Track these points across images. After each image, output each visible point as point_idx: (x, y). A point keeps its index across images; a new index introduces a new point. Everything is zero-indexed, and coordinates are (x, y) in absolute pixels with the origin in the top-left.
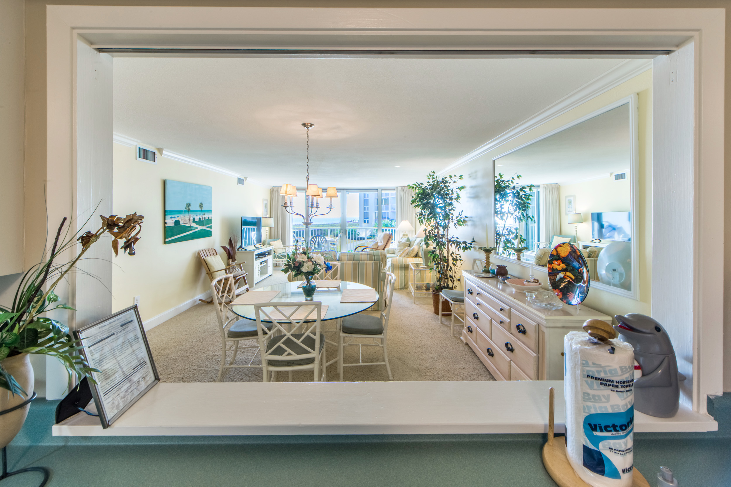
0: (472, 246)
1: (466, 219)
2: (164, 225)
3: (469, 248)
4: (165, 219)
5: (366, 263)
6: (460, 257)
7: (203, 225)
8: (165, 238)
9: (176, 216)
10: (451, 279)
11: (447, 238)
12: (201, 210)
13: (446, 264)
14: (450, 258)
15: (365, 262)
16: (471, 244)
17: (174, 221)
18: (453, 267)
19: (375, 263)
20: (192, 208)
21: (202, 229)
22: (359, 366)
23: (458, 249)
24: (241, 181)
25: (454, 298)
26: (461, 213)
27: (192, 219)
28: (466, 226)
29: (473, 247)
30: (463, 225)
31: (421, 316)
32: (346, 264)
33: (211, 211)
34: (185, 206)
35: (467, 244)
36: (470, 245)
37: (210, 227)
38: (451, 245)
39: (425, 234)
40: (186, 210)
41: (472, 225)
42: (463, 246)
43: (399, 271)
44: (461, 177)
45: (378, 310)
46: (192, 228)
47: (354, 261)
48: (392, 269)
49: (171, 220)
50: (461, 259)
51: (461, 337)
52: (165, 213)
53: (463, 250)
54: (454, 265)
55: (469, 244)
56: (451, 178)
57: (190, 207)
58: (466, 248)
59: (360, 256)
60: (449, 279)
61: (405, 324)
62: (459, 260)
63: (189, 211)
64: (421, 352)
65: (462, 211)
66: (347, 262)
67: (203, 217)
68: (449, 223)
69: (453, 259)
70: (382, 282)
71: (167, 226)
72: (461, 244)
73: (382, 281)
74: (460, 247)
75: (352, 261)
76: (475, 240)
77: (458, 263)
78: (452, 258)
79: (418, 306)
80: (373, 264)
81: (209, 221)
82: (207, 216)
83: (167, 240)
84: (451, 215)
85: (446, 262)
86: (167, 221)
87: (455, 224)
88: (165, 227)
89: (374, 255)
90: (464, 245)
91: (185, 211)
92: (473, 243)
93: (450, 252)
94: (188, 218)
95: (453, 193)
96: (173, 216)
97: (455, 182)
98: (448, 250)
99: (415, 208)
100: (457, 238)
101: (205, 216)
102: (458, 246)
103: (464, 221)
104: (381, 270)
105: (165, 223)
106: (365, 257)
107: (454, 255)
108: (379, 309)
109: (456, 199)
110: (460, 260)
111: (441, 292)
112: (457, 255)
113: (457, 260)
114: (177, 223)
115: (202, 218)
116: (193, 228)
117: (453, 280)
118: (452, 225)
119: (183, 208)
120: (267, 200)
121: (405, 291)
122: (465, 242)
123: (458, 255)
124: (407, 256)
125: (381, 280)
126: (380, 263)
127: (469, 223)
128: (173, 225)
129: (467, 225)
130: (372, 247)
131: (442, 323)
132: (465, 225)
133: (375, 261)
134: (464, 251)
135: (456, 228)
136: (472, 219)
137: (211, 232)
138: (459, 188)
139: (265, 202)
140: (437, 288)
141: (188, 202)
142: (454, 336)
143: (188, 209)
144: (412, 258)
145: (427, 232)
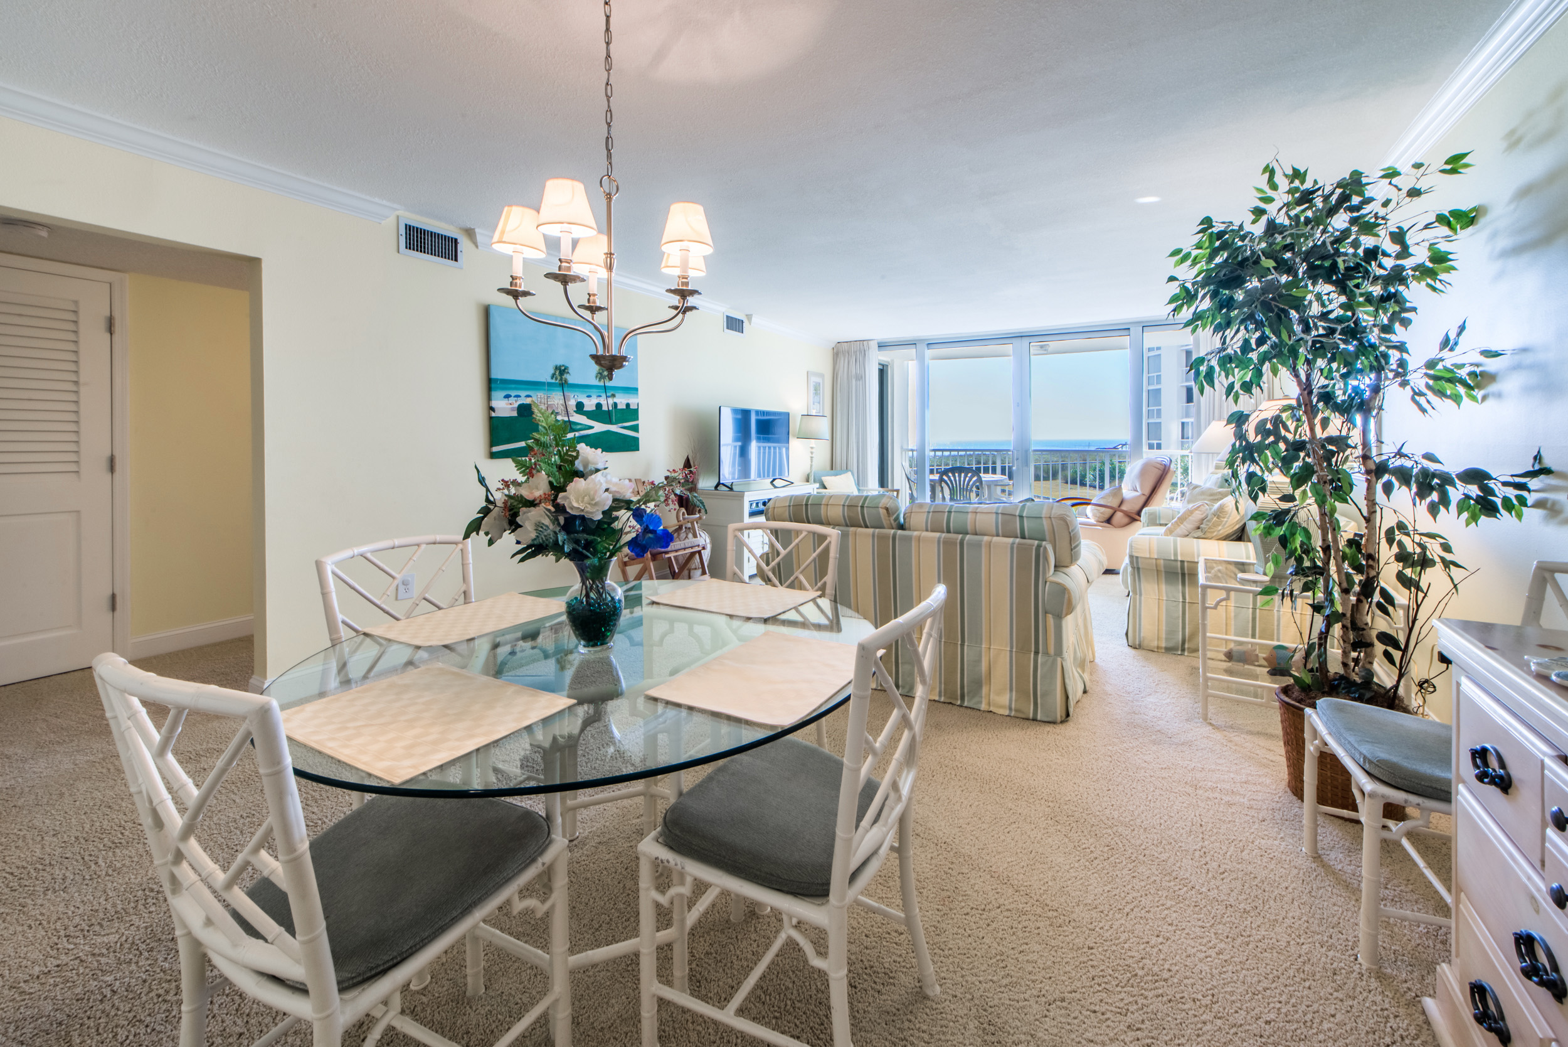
0: (1531, 498)
1: (1491, 365)
2: (489, 413)
3: (1508, 505)
4: (489, 399)
5: (990, 543)
6: (1446, 548)
7: (611, 423)
8: (492, 443)
9: (523, 394)
10: (1390, 649)
11: (1365, 457)
12: (602, 384)
13: (1357, 578)
14: (1386, 553)
15: (986, 538)
16: (1522, 487)
17: (516, 405)
18: (1401, 596)
19: (1019, 544)
20: (571, 378)
21: (608, 432)
22: (715, 1023)
23: (1433, 510)
24: (734, 324)
25: (1381, 763)
26: (1452, 336)
27: (572, 403)
28: (1489, 402)
29: (1539, 504)
30: (1474, 399)
31: (1213, 789)
32: (919, 539)
33: (636, 389)
34: (552, 371)
35: (1491, 484)
36: (1511, 493)
37: (635, 428)
38: (1388, 489)
39: (1241, 436)
40: (553, 381)
41: (1528, 390)
42: (1468, 497)
43: (1163, 587)
44: (1455, 164)
45: (1035, 720)
46: (574, 427)
47: (949, 531)
48: (1133, 575)
49: (506, 401)
50: (1448, 557)
51: (1429, 1003)
52: (491, 384)
53: (1465, 515)
54: (1406, 582)
55: (1505, 484)
56: (1394, 181)
57: (565, 376)
58: (1486, 506)
59: (970, 516)
60: (1379, 648)
61: (1116, 814)
62: (1439, 566)
63: (563, 385)
64: (1129, 1019)
65: (1462, 328)
66: (925, 534)
67: (611, 401)
68: (1376, 389)
69: (1403, 557)
70: (1050, 619)
71: (493, 414)
72: (1453, 484)
73: (1050, 616)
74: (1445, 501)
75: (943, 532)
76: (1548, 462)
77: (1434, 577)
78: (1395, 549)
79: (1218, 736)
80: (1012, 548)
81: (630, 414)
82: (621, 401)
83: (495, 449)
84: (1395, 355)
85: (1359, 569)
86: (495, 404)
87: (1417, 393)
88: (491, 418)
89: (1021, 517)
90: (1474, 490)
91: (550, 384)
92: (1533, 483)
93: (1388, 521)
94: (562, 402)
95: (1404, 253)
96: (513, 393)
97: (1414, 193)
98: (1372, 512)
99: (1194, 331)
100: (1429, 457)
101: (616, 400)
102: (1435, 496)
103: (1479, 380)
104: (1044, 573)
105: (492, 409)
106: (987, 522)
107: (1406, 541)
108: (1039, 718)
109: (1424, 272)
110: (1447, 564)
111: (1314, 706)
112: (1425, 539)
113: (1425, 562)
114: (525, 410)
115: (607, 404)
116: (579, 427)
117: (1397, 655)
118: (1394, 397)
119: (545, 376)
120: (822, 376)
121: (1186, 660)
122: (1475, 476)
123: (1432, 536)
124: (1199, 533)
125: (1046, 613)
126: (1039, 546)
127: (1509, 385)
128: (515, 414)
129: (1499, 395)
130: (1102, 503)
131: (1317, 857)
132: (1484, 398)
133: (1023, 537)
134: (1474, 518)
135: (1424, 411)
136: (1528, 359)
137: (636, 439)
138: (1442, 219)
139: (814, 379)
140: (1307, 679)
141: (559, 363)
142: (1380, 976)
143: (561, 379)
144: (1216, 542)
145: (1250, 428)
